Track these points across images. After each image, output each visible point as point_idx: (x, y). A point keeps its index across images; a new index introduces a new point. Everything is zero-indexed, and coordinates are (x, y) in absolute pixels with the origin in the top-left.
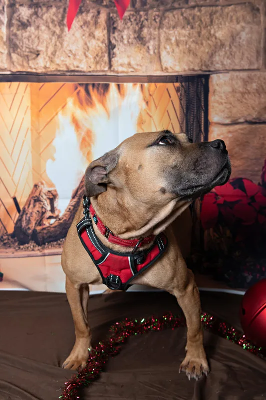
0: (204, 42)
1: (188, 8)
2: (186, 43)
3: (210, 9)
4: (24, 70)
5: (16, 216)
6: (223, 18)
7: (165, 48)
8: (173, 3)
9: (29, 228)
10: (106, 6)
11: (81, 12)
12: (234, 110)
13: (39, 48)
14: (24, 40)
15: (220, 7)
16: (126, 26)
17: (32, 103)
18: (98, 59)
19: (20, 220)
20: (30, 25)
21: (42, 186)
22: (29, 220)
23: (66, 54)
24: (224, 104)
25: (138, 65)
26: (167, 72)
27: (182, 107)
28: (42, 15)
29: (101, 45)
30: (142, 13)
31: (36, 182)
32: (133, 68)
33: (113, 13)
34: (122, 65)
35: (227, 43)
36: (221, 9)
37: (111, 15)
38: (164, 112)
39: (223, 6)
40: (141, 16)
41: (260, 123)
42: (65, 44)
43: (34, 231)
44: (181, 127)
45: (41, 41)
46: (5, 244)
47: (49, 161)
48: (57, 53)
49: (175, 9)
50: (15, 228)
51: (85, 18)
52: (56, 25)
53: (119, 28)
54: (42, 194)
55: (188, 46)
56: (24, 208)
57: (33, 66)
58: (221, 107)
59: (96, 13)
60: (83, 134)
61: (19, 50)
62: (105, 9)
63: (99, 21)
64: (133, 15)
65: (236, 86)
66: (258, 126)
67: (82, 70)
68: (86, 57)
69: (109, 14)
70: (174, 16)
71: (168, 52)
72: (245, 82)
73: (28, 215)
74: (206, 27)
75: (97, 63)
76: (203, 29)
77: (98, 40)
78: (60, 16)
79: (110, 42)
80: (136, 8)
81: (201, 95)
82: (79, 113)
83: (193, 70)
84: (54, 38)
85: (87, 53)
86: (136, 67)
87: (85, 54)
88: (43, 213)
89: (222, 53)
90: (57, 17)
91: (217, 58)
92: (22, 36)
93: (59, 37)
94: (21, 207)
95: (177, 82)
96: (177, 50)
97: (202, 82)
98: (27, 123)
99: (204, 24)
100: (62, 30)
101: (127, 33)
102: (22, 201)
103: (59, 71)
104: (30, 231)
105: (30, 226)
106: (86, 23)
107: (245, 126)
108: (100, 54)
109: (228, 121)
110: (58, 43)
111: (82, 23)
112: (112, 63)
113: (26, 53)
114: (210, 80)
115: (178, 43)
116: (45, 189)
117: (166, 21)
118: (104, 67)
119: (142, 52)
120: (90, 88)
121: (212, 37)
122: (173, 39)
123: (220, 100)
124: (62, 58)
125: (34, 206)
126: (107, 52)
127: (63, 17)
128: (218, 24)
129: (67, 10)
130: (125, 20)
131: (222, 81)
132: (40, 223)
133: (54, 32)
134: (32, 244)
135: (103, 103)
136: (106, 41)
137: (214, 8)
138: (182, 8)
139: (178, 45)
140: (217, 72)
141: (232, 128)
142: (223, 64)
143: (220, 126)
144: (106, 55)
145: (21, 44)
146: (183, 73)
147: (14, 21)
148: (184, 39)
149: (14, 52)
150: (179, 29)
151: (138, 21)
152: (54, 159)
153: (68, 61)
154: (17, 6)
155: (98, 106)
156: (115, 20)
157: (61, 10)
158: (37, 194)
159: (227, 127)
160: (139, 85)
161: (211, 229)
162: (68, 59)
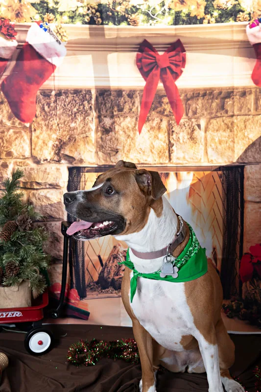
0: (240, 141)
1: (228, 117)
2: (227, 142)
3: (244, 118)
4: (107, 164)
5: (100, 269)
6: (254, 124)
7: (211, 146)
8: (216, 113)
9: (109, 278)
10: (167, 116)
11: (149, 120)
13: (118, 147)
14: (107, 142)
15: (251, 116)
16: (182, 130)
18: (161, 154)
19: (103, 272)
20: (112, 131)
21: (120, 247)
22: (110, 272)
23: (138, 151)
24: (256, 188)
25: (190, 158)
26: (212, 163)
27: (224, 189)
28: (120, 123)
29: (163, 144)
30: (193, 120)
31: (115, 244)
32: (187, 161)
33: (172, 120)
34: (179, 159)
35: (258, 143)
36: (253, 117)
37: (171, 122)
38: (210, 194)
39: (254, 115)
40: (192, 123)
42: (137, 144)
43: (113, 279)
44: (223, 204)
45: (120, 142)
46: (91, 289)
48: (131, 151)
49: (218, 117)
50: (99, 277)
51: (151, 124)
52: (130, 131)
53: (176, 131)
54: (119, 253)
55: (228, 145)
56: (106, 263)
57: (113, 161)
58: (253, 189)
59: (159, 121)
61: (103, 149)
62: (165, 117)
63: (161, 126)
64: (187, 122)
67: (150, 163)
68: (152, 153)
69: (169, 121)
70: (217, 123)
71: (213, 149)
73: (109, 268)
74: (241, 130)
75: (160, 157)
76: (239, 132)
77: (161, 140)
78: (133, 124)
79: (170, 142)
80: (189, 117)
81: (238, 180)
83: (232, 162)
84: (129, 140)
85: (153, 150)
86: (189, 160)
87: (151, 151)
88: (120, 267)
89: (253, 150)
90: (131, 124)
91: (250, 153)
92: (106, 139)
93: (132, 139)
94: (104, 263)
95: (220, 170)
96: (219, 147)
97: (238, 171)
99: (240, 128)
100: (135, 134)
101: (182, 135)
102: (105, 258)
104: (110, 280)
105: (110, 276)
106: (152, 128)
108: (162, 151)
109: (258, 200)
110: (132, 144)
111: (149, 129)
112: (171, 157)
113: (109, 152)
114: (245, 169)
115: (220, 142)
116: (121, 249)
117: (212, 125)
118: (165, 160)
119: (193, 148)
121: (246, 138)
122: (217, 140)
123: (253, 184)
124: (135, 155)
125: (113, 262)
126: (168, 149)
127: (135, 124)
128: (250, 129)
129: (138, 119)
130: (181, 125)
131: (254, 170)
132: (117, 274)
133: (129, 136)
134: (111, 289)
136: (167, 142)
137: (247, 117)
138: (223, 117)
139: (220, 144)
140: (250, 163)
142: (254, 158)
143: (253, 203)
144: (167, 151)
145: (105, 145)
146: (224, 164)
147: (99, 129)
148: (225, 139)
149: (100, 151)
150: (221, 132)
151: (190, 126)
153: (139, 157)
154: (102, 117)
156: (173, 125)
157: (134, 119)
158: (115, 253)
159: (258, 205)
160: (192, 173)
161: (248, 282)
162: (139, 155)
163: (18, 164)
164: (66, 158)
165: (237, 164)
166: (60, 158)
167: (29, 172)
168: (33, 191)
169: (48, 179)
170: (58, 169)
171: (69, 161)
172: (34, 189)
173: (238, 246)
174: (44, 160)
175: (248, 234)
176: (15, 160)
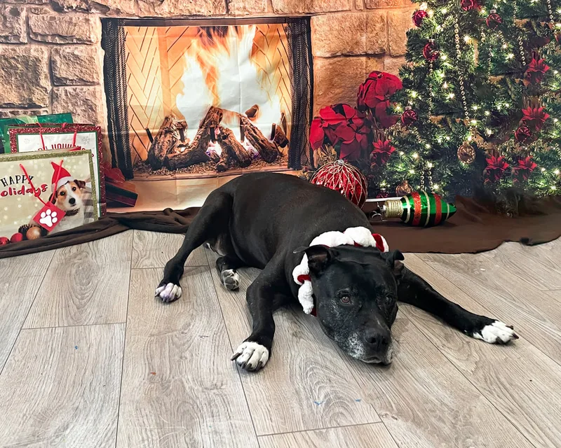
12: (333, 46)
17: (160, 45)
18: (216, 4)
21: (173, 118)
23: (188, 0)
24: (324, 41)
26: (278, 14)
27: (289, 44)
31: (166, 115)
34: (238, 9)
38: (276, 50)
41: (353, 56)
47: (179, 95)
54: (173, 125)
57: (158, 12)
58: (322, 43)
60: (208, 71)
65: (333, 26)
66: (351, 58)
67: (203, 14)
68: (206, 2)
72: (340, 22)
75: (216, 8)
81: (304, 34)
82: (203, 52)
83: (298, 13)
91: (316, 2)
95: (285, 22)
97: (305, 23)
98: (157, 62)
103: (183, 15)
107: (341, 59)
109: (328, 55)
112: (229, 8)
113: (152, 1)
114: (311, 21)
116: (175, 121)
118: (222, 11)
120: (212, 30)
123: (321, 38)
124: (185, 5)
131: (321, 22)
135: (224, 44)
140: (316, 14)
141: (332, 61)
142: (321, 7)
143: (322, 59)
144: (223, 0)
146: (290, 15)
152: (183, 94)
153: (190, 7)
155: (220, 46)
158: (168, 126)
159: (328, 60)
160: (254, 26)
161: (319, 149)
162: (189, 5)
163: (33, 11)
164: (97, 6)
165: (303, 15)
166: (89, 6)
167: (49, 22)
168: (55, 47)
169: (75, 32)
170: (87, 20)
171: (101, 11)
172: (57, 44)
173: (308, 110)
174: (68, 8)
175: (318, 95)
176: (28, 6)
